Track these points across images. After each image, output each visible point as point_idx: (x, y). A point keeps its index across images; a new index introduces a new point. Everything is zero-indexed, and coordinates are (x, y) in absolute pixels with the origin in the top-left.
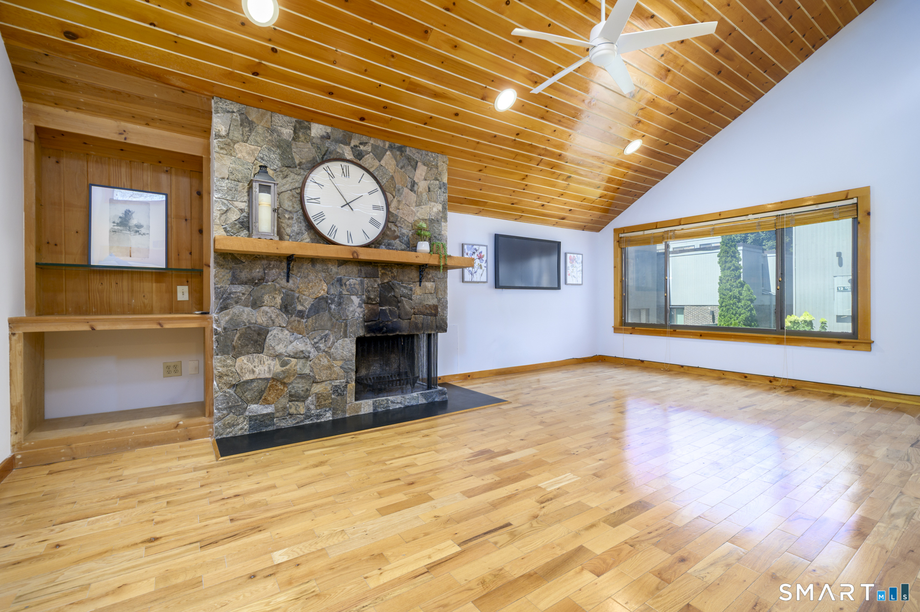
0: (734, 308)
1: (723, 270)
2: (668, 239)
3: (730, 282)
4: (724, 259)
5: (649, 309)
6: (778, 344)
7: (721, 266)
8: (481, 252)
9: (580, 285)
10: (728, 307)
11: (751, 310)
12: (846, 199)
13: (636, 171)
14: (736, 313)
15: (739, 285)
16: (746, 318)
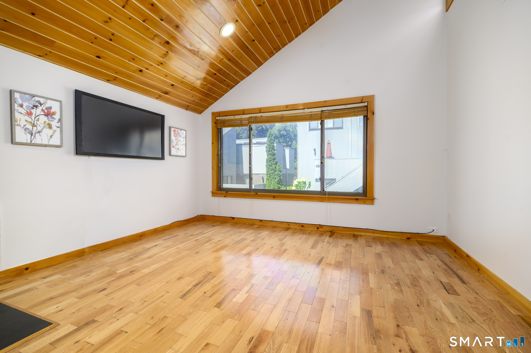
0: (273, 175)
1: (268, 155)
2: (252, 123)
3: (271, 161)
4: (268, 149)
5: (232, 176)
6: (322, 201)
7: (267, 153)
8: (50, 108)
9: (184, 156)
10: (270, 175)
11: (280, 176)
12: (362, 102)
13: (230, 60)
14: (274, 178)
15: (275, 163)
16: (278, 180)
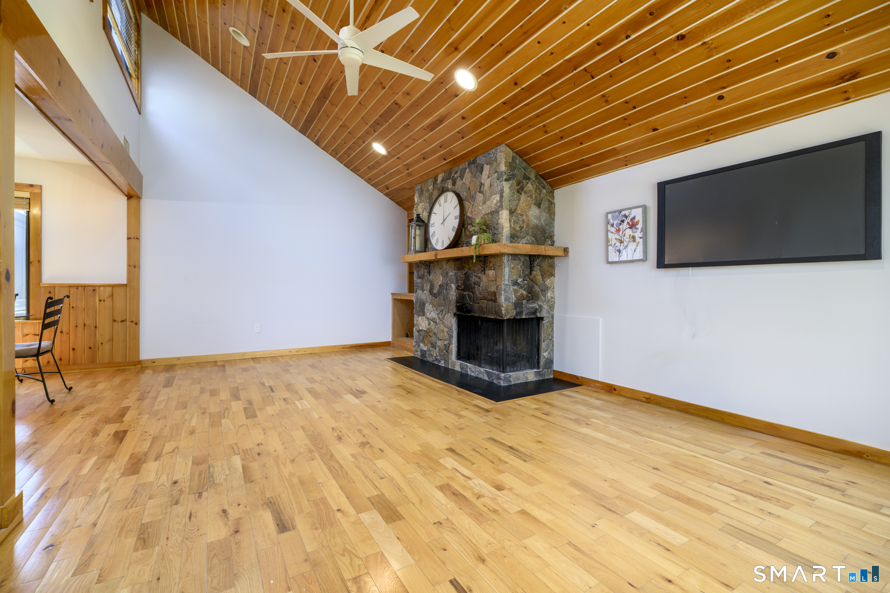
8: (634, 218)
